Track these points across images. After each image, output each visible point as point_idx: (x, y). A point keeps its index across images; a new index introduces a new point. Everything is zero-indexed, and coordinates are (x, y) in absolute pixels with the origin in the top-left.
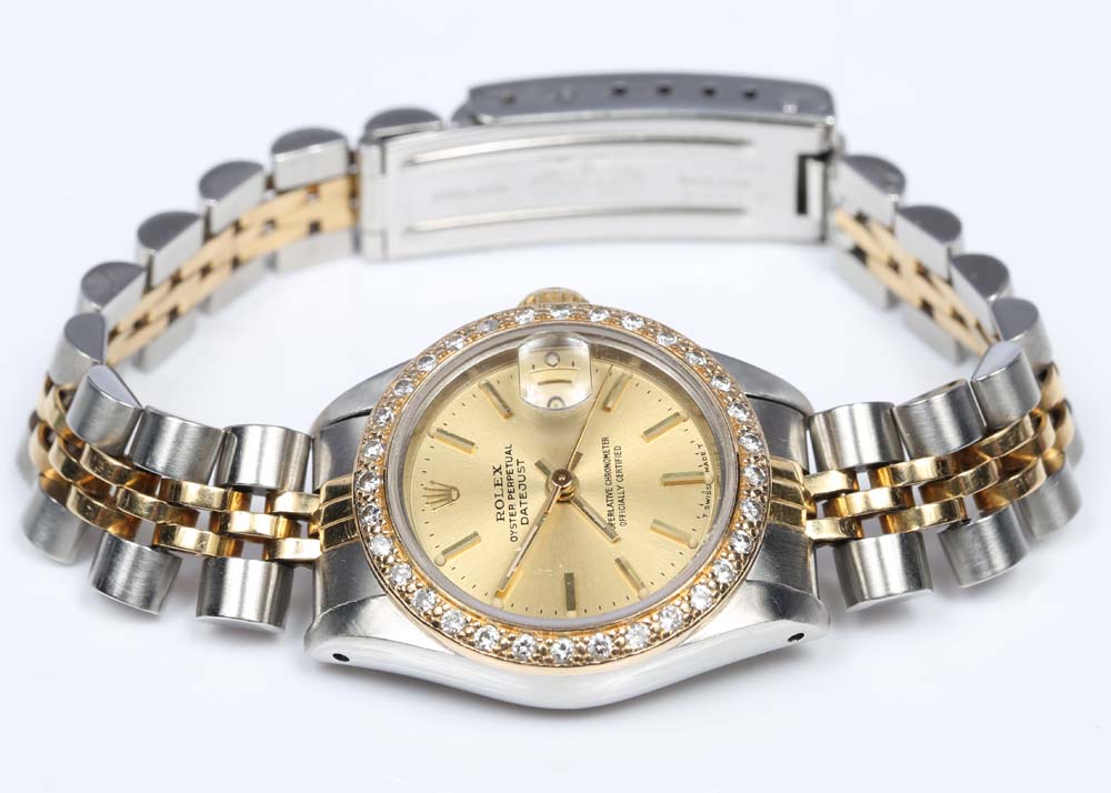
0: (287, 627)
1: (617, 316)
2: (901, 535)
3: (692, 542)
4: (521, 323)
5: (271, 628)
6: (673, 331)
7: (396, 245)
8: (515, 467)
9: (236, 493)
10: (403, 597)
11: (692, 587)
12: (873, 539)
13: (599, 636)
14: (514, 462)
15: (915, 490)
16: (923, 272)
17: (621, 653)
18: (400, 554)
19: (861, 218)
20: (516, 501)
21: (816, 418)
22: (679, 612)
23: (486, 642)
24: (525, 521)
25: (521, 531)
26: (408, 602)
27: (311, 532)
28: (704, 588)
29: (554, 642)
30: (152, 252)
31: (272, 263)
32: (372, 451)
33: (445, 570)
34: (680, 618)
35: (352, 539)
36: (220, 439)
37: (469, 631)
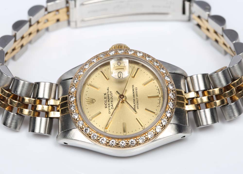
0: (52, 134)
1: (136, 52)
2: (210, 109)
3: (156, 113)
4: (111, 55)
5: (48, 135)
6: (150, 56)
7: (79, 24)
8: (110, 93)
9: (38, 100)
10: (81, 129)
11: (156, 126)
12: (203, 110)
13: (132, 140)
14: (109, 92)
15: (214, 96)
16: (216, 32)
17: (138, 144)
18: (80, 118)
19: (199, 17)
20: (110, 103)
21: (188, 78)
22: (152, 133)
23: (103, 141)
24: (112, 108)
25: (112, 111)
26: (83, 131)
27: (58, 110)
28: (159, 126)
29: (120, 142)
30: (16, 32)
31: (47, 29)
32: (73, 90)
33: (92, 122)
34: (153, 135)
35: (68, 113)
36: (34, 86)
37: (99, 138)
